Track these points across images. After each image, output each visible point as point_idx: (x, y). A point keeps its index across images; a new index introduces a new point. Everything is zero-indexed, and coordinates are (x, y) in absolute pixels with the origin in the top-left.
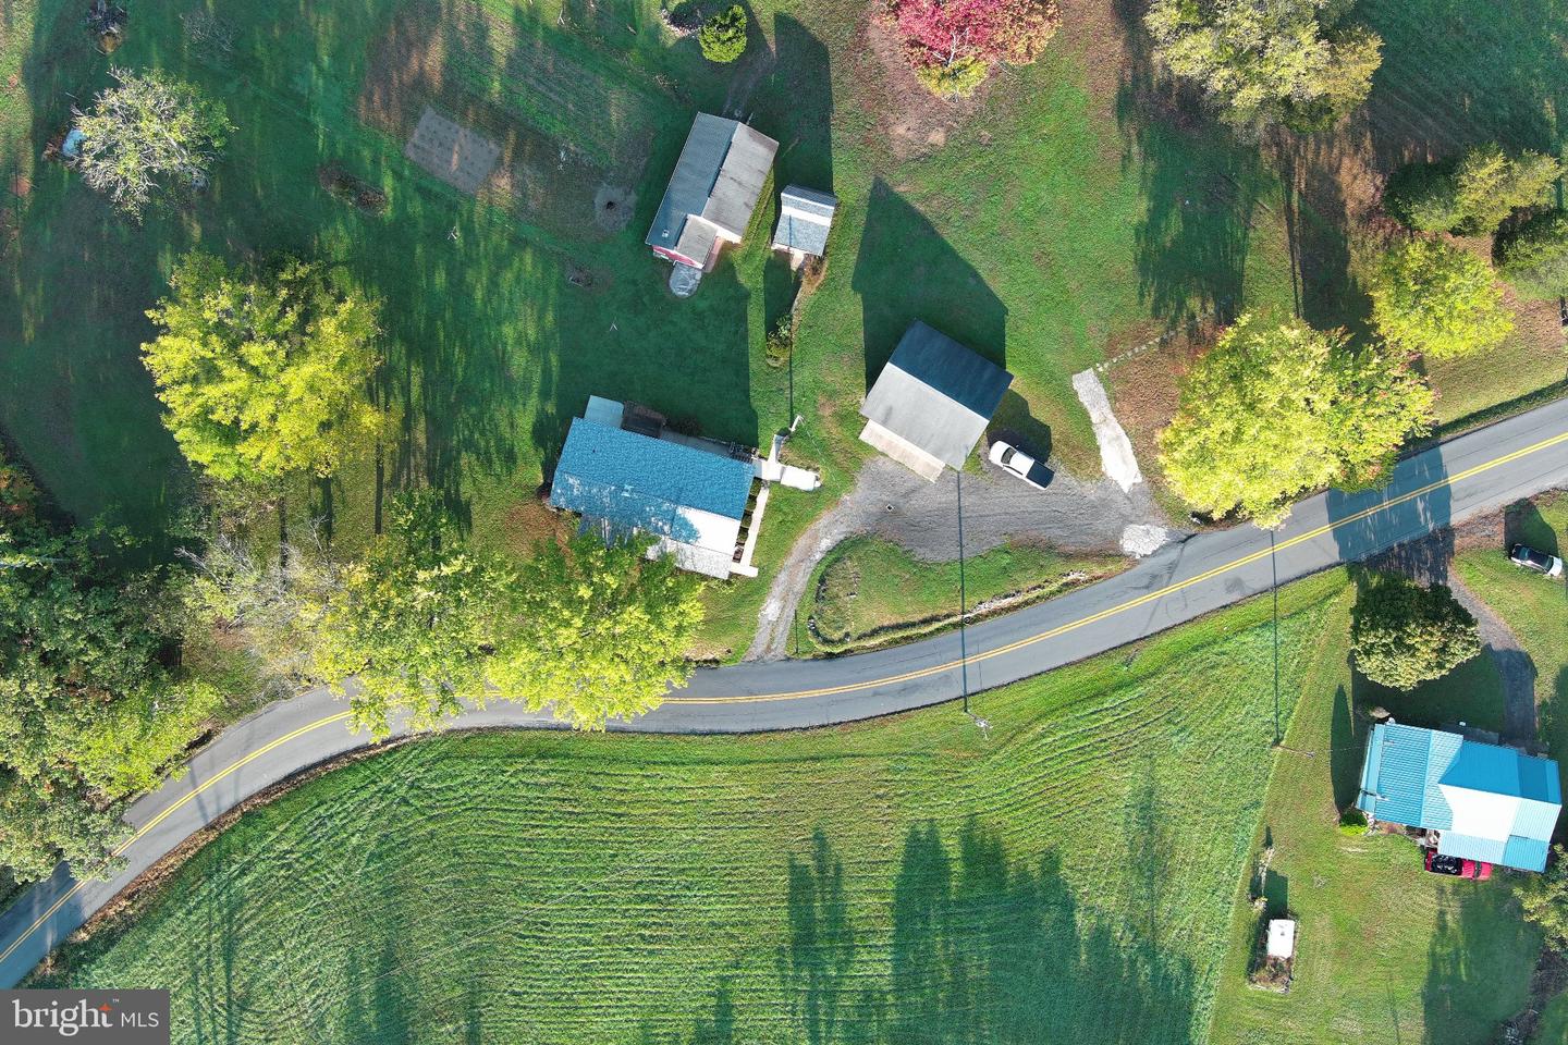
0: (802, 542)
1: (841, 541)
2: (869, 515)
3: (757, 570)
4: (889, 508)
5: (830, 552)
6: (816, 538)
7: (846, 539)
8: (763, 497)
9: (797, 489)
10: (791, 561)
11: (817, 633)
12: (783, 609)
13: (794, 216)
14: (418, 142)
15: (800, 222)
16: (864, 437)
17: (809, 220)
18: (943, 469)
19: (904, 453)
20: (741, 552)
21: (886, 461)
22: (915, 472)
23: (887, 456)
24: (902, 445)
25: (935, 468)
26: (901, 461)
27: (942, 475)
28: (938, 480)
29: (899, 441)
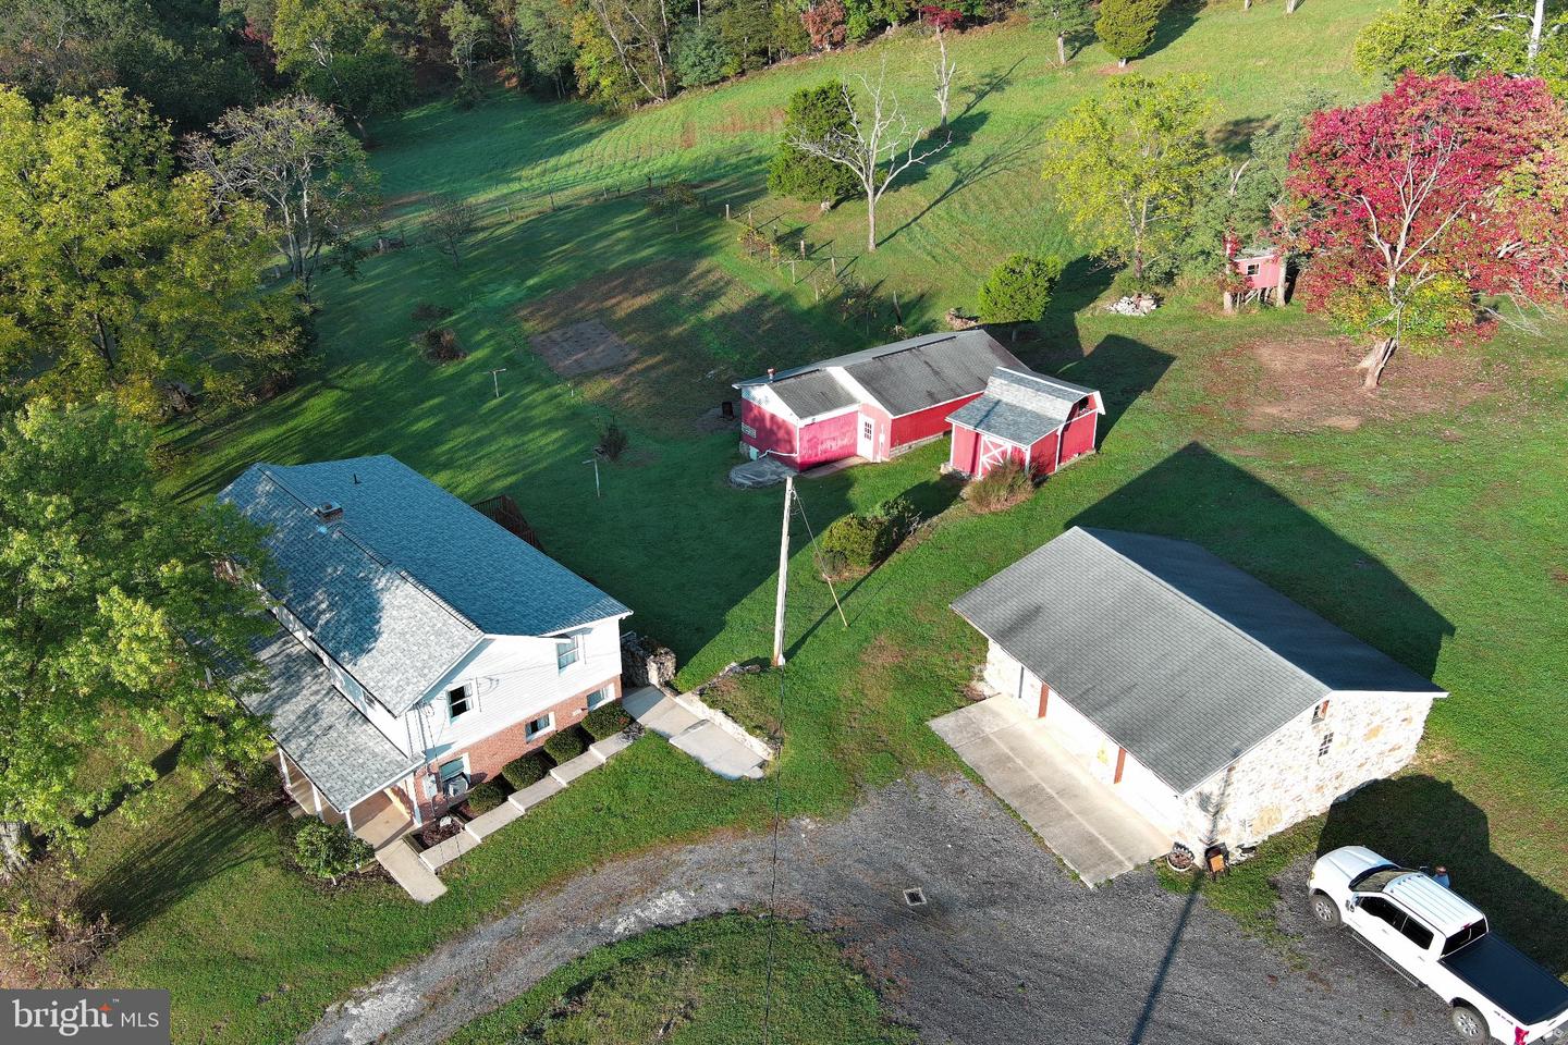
0: (617, 873)
1: (716, 915)
2: (839, 882)
3: (440, 889)
4: (914, 897)
5: (660, 929)
6: (654, 882)
7: (735, 912)
8: (599, 753)
9: (700, 765)
10: (536, 911)
12: (404, 1026)
13: (1005, 399)
14: (555, 335)
15: (1012, 408)
16: (943, 725)
17: (1029, 408)
18: (1138, 867)
19: (1032, 793)
20: (450, 832)
21: (973, 793)
22: (1040, 840)
23: (979, 781)
24: (1035, 775)
25: (1111, 857)
26: (1015, 804)
27: (1127, 882)
28: (1108, 888)
29: (1030, 764)
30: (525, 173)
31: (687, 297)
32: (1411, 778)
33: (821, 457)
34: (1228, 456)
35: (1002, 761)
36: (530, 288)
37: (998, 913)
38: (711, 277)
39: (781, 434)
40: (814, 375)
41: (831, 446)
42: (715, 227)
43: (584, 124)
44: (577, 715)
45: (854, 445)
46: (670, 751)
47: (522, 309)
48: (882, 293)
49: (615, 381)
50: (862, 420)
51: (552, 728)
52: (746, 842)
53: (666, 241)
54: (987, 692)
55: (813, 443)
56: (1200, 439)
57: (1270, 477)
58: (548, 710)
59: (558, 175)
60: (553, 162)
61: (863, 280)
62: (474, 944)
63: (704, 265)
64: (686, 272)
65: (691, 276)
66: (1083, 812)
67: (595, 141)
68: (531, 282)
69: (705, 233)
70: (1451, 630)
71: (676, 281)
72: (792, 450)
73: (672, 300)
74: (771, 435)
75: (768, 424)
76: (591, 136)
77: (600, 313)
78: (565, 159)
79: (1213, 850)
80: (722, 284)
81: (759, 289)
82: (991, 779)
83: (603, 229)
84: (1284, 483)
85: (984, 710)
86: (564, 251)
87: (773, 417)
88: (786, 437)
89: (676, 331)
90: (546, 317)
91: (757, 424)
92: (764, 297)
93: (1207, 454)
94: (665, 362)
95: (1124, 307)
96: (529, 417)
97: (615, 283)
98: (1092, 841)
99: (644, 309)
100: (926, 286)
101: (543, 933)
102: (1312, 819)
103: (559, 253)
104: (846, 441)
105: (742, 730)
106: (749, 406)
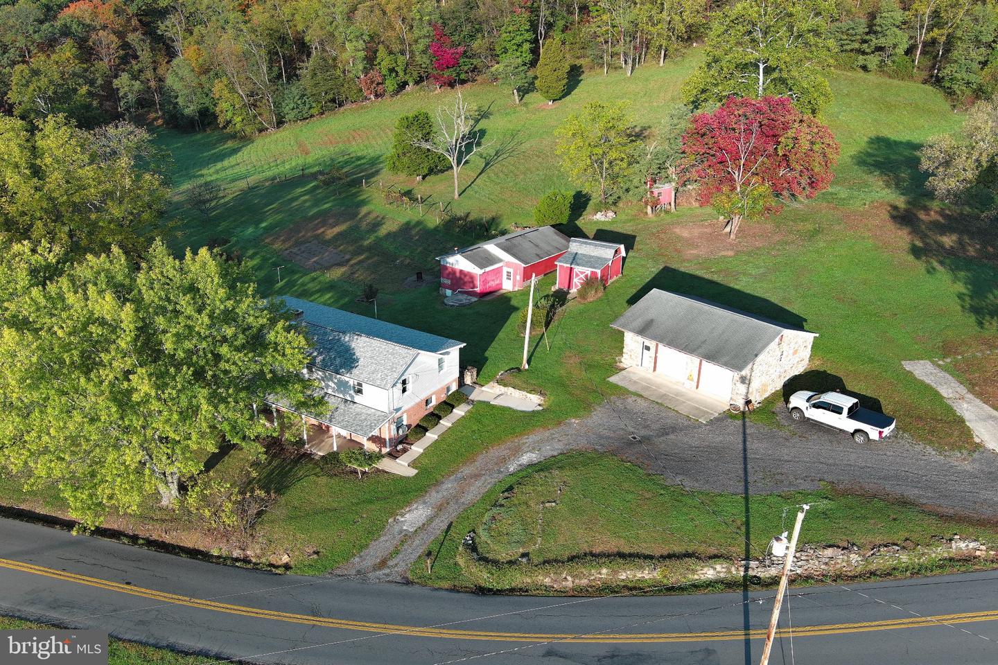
0: (495, 452)
1: (553, 457)
2: (601, 437)
3: (415, 471)
4: (635, 438)
5: (531, 465)
6: (517, 451)
7: (561, 454)
8: (460, 411)
9: (510, 408)
10: (467, 470)
11: (473, 548)
12: (431, 519)
13: (579, 252)
14: (295, 250)
15: (584, 255)
16: (614, 379)
17: (593, 254)
18: (719, 414)
19: (664, 396)
20: (405, 451)
21: (639, 400)
22: (677, 412)
23: (641, 396)
24: (663, 391)
25: (708, 412)
26: (659, 401)
27: (717, 419)
28: (711, 422)
29: (659, 388)
30: (204, 171)
31: (364, 226)
32: (808, 372)
33: (488, 290)
34: (682, 269)
35: (647, 388)
36: (264, 228)
37: (672, 437)
38: (372, 216)
39: (467, 279)
40: (479, 249)
41: (492, 284)
42: (359, 192)
43: (224, 145)
44: (443, 397)
45: (501, 284)
46: (494, 407)
47: (266, 238)
48: (471, 218)
49: (343, 269)
50: (505, 270)
51: (434, 402)
52: (552, 431)
53: (334, 200)
54: (625, 366)
55: (485, 282)
56: (668, 265)
57: (708, 276)
58: (432, 394)
59: (229, 172)
60: (219, 165)
61: (460, 213)
62: (445, 486)
63: (364, 210)
64: (356, 215)
65: (360, 216)
66: (688, 400)
67: (240, 153)
68: (263, 225)
69: (355, 195)
70: (806, 320)
71: (353, 219)
72: (474, 287)
73: (356, 228)
74: (460, 280)
75: (458, 275)
76: (235, 151)
77: (316, 237)
78: (226, 163)
79: (748, 402)
80: (379, 219)
81: (403, 220)
82: (645, 394)
83: (289, 197)
84: (715, 278)
85: (629, 372)
86: (273, 208)
87: (461, 271)
88: (470, 280)
89: (366, 243)
90: (284, 241)
91: (451, 276)
92: (408, 223)
93: (674, 270)
94: (367, 258)
95: (599, 217)
96: (306, 290)
97: (316, 222)
98: (697, 408)
99: (340, 234)
100: (494, 214)
101: (476, 476)
102: (777, 391)
103: (270, 209)
104: (498, 282)
105: (525, 393)
106: (445, 268)
